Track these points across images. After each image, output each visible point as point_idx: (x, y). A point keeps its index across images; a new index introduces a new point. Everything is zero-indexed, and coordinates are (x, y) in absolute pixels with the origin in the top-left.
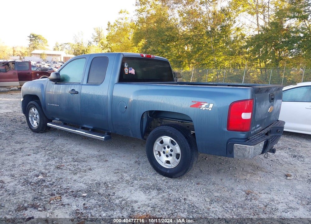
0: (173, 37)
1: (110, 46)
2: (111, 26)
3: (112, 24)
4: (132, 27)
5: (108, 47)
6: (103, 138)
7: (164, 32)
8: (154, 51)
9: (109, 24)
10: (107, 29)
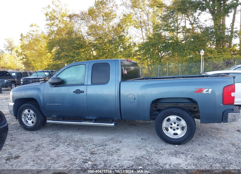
0: (82, 45)
1: (25, 54)
2: (24, 37)
3: (25, 35)
4: (45, 38)
5: (23, 54)
6: (113, 124)
7: (74, 41)
8: (66, 55)
9: (22, 35)
10: (20, 40)
